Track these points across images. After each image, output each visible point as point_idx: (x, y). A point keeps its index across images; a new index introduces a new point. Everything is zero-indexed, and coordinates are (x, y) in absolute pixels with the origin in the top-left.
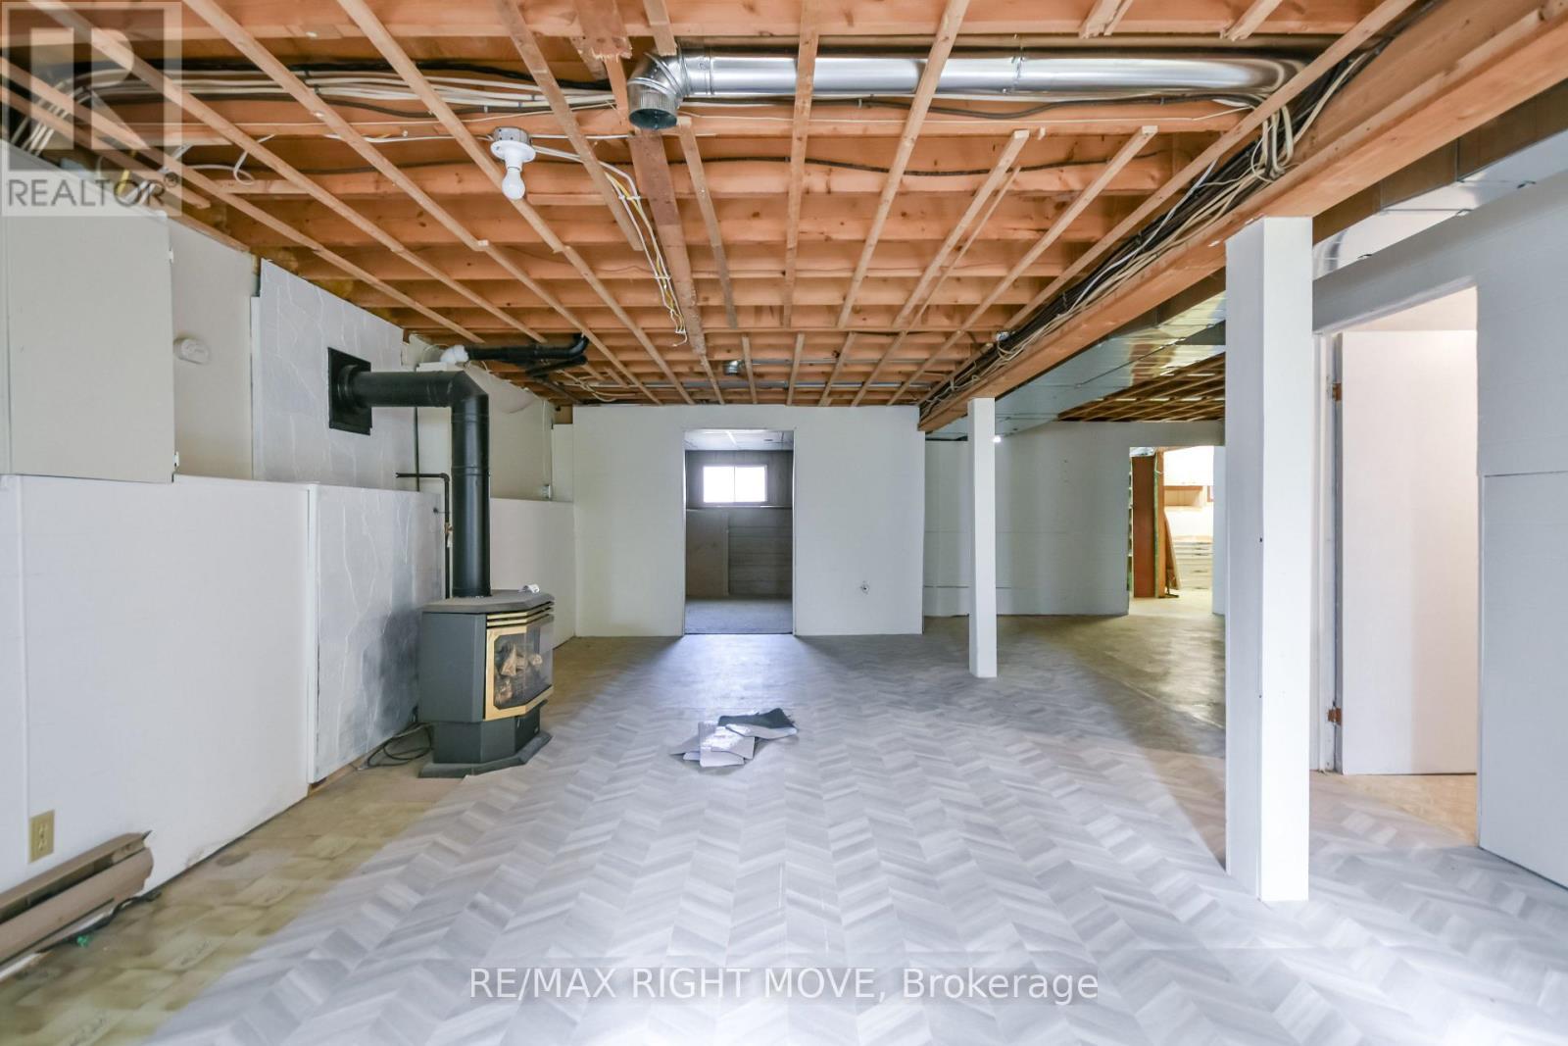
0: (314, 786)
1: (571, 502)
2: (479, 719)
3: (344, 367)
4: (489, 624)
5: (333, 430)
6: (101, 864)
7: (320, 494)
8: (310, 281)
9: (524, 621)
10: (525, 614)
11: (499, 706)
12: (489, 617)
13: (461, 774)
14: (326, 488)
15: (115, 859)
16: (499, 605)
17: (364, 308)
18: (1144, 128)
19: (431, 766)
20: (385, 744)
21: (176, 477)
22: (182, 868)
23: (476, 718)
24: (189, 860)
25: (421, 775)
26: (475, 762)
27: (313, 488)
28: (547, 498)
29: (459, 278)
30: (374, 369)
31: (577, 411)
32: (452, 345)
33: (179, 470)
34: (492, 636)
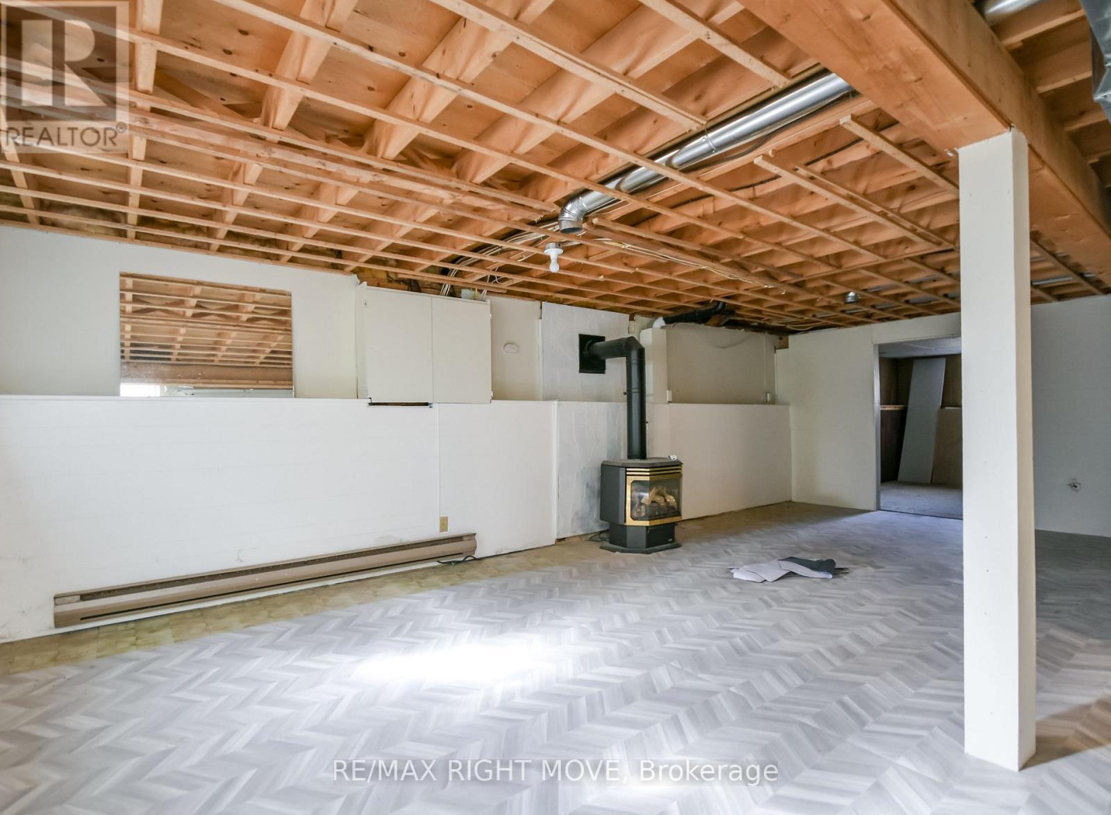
0: (559, 540)
1: (788, 404)
2: (623, 523)
3: (587, 342)
4: (628, 473)
5: (582, 374)
6: (459, 538)
7: (559, 405)
8: (568, 305)
9: (648, 474)
10: (648, 470)
11: (634, 519)
12: (628, 469)
13: (614, 551)
14: (561, 402)
15: (465, 538)
16: (635, 464)
17: (603, 310)
18: (841, 120)
19: (607, 544)
20: (601, 532)
21: (492, 401)
22: (494, 554)
23: (621, 522)
24: (497, 552)
25: (601, 548)
26: (623, 546)
27: (556, 402)
28: (766, 403)
29: (619, 290)
30: (607, 340)
31: (791, 338)
32: (656, 318)
33: (493, 398)
34: (630, 479)
